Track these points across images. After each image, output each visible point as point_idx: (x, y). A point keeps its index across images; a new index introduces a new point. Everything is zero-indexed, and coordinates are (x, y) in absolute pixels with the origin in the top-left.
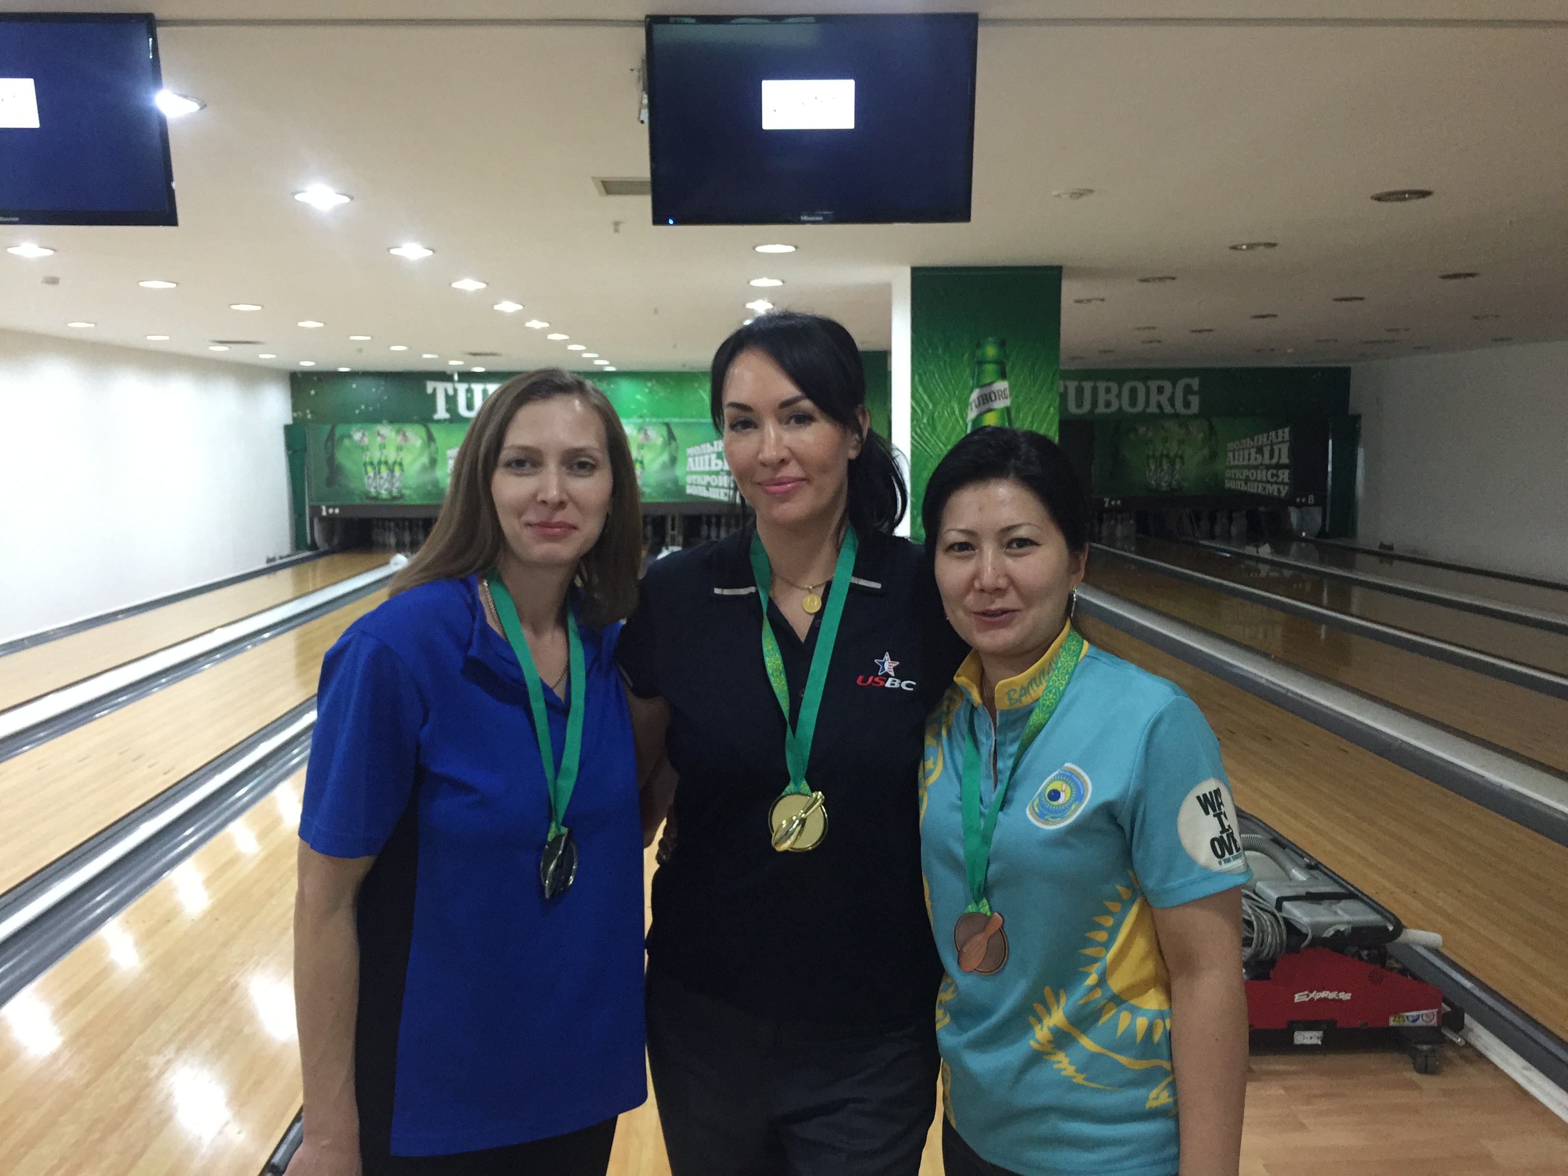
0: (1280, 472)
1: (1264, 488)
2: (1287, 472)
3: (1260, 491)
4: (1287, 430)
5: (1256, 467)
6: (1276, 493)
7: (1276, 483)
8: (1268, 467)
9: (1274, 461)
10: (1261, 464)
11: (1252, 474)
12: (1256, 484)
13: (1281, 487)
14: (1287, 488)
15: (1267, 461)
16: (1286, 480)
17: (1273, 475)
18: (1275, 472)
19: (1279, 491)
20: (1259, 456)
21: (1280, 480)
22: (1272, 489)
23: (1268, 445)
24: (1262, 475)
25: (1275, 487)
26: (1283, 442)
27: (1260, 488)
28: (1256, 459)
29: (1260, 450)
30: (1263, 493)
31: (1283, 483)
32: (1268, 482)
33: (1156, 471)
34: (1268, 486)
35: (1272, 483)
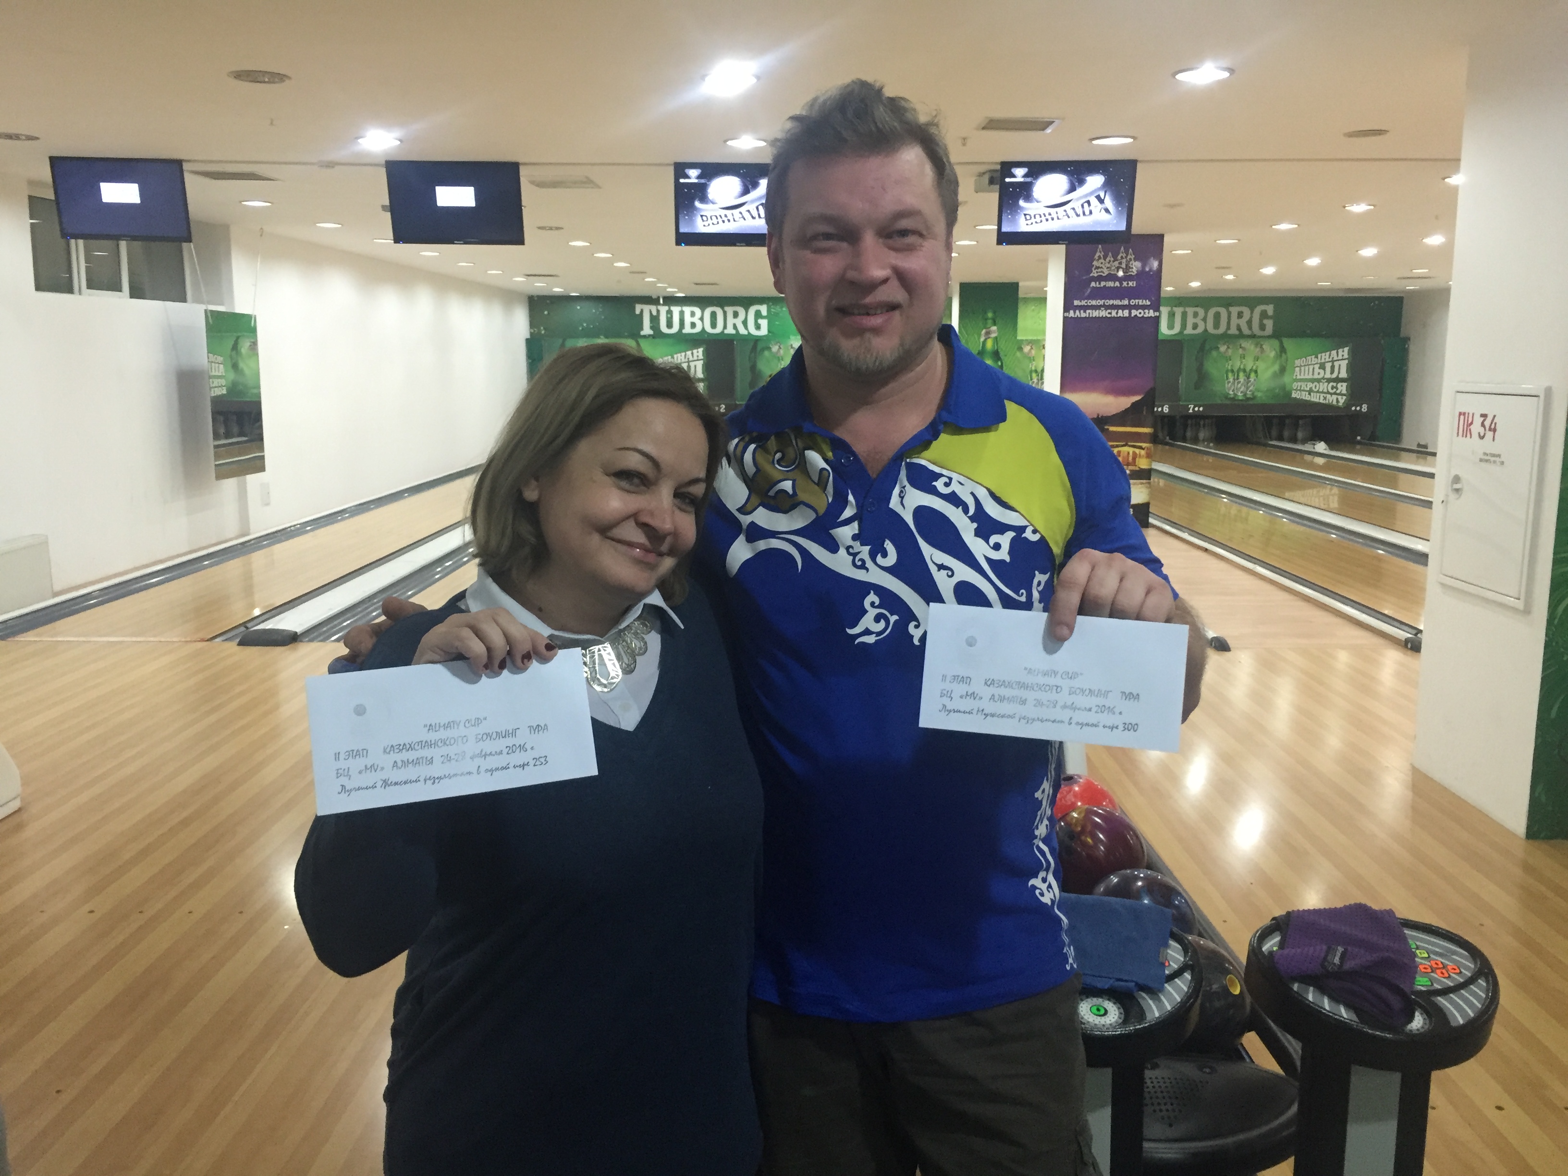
33: (1234, 383)
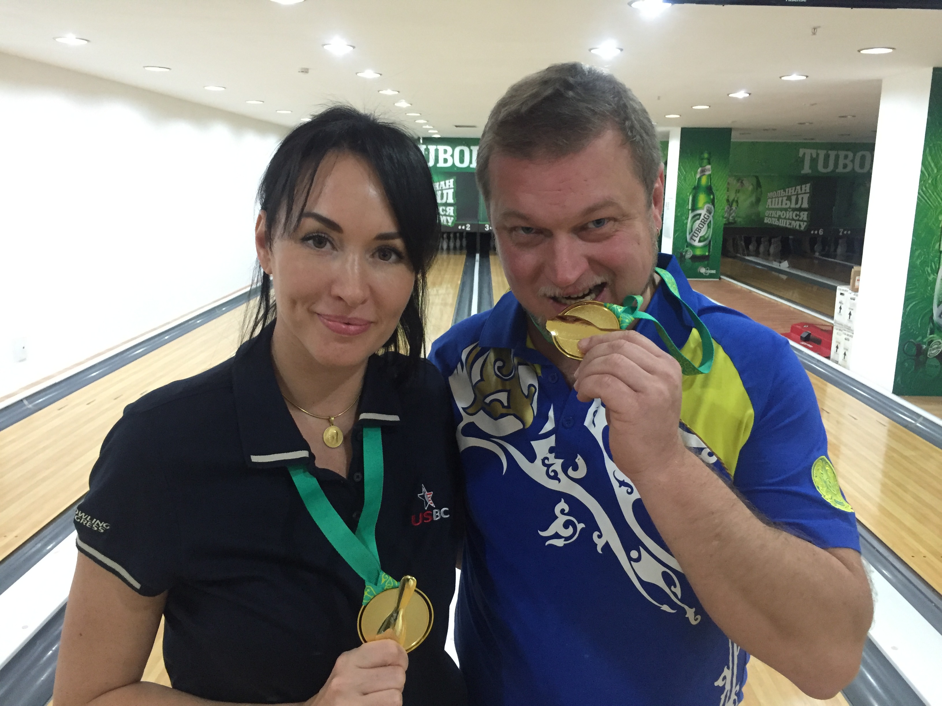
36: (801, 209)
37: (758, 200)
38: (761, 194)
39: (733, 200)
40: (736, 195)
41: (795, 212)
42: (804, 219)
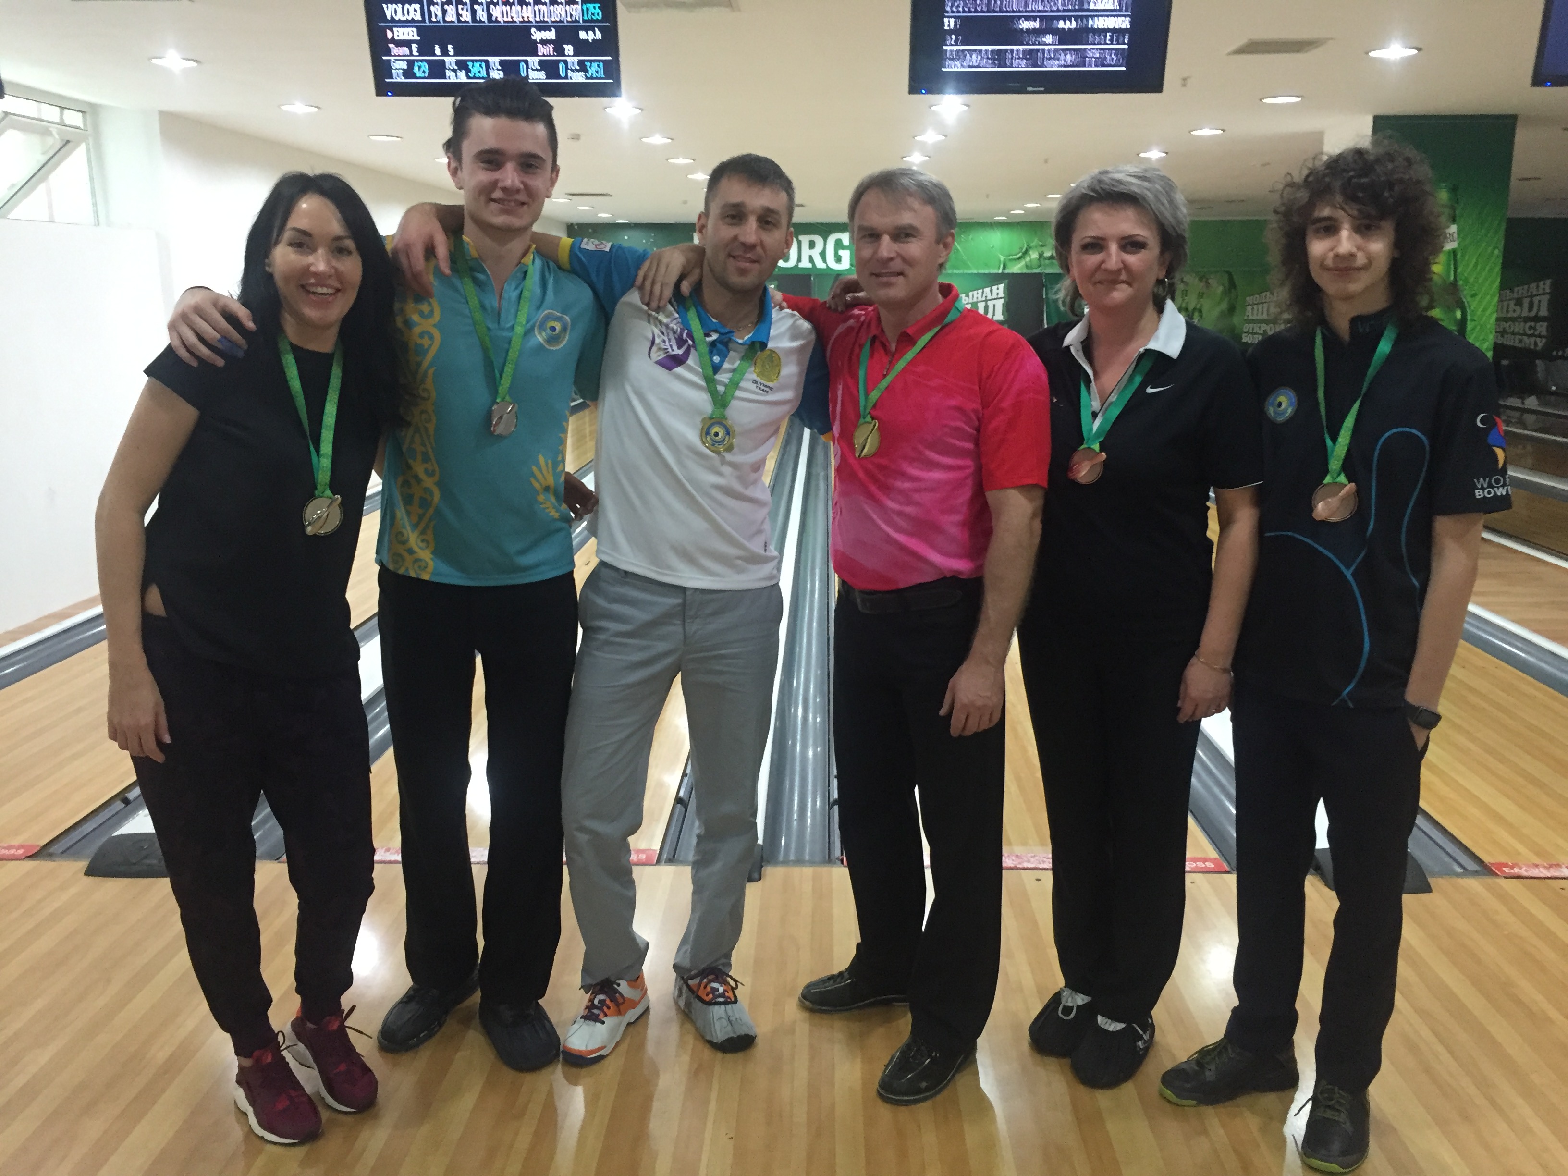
0: (1538, 324)
1: (1521, 341)
2: (1545, 324)
3: (1517, 345)
4: (1548, 282)
5: (1513, 320)
6: (1532, 347)
7: (1533, 335)
8: (1526, 319)
9: (1533, 314)
10: (1520, 317)
11: (1510, 326)
12: (1513, 337)
13: (1538, 340)
14: (1544, 340)
15: (1525, 313)
16: (1544, 333)
17: (1531, 328)
18: (1533, 324)
19: (1536, 344)
20: (1518, 308)
21: (1536, 333)
22: (1529, 342)
23: (1528, 297)
24: (1518, 327)
25: (1533, 340)
26: (1544, 294)
27: (1517, 341)
28: (1514, 311)
29: (1519, 302)
30: (1520, 346)
31: (1540, 336)
32: (1525, 335)
34: (1525, 338)
35: (1529, 336)
36: (1537, 319)
37: (1232, 309)
38: (1237, 297)
39: (1195, 309)
40: (1198, 302)
41: (1529, 324)
42: (1542, 334)
